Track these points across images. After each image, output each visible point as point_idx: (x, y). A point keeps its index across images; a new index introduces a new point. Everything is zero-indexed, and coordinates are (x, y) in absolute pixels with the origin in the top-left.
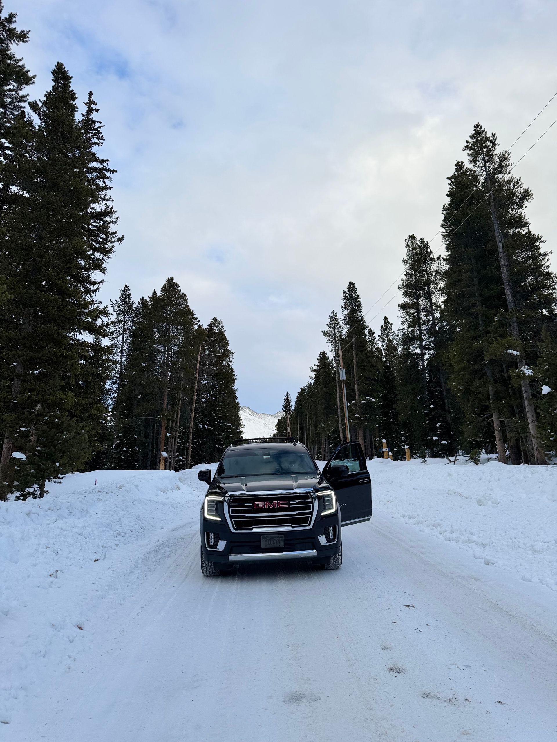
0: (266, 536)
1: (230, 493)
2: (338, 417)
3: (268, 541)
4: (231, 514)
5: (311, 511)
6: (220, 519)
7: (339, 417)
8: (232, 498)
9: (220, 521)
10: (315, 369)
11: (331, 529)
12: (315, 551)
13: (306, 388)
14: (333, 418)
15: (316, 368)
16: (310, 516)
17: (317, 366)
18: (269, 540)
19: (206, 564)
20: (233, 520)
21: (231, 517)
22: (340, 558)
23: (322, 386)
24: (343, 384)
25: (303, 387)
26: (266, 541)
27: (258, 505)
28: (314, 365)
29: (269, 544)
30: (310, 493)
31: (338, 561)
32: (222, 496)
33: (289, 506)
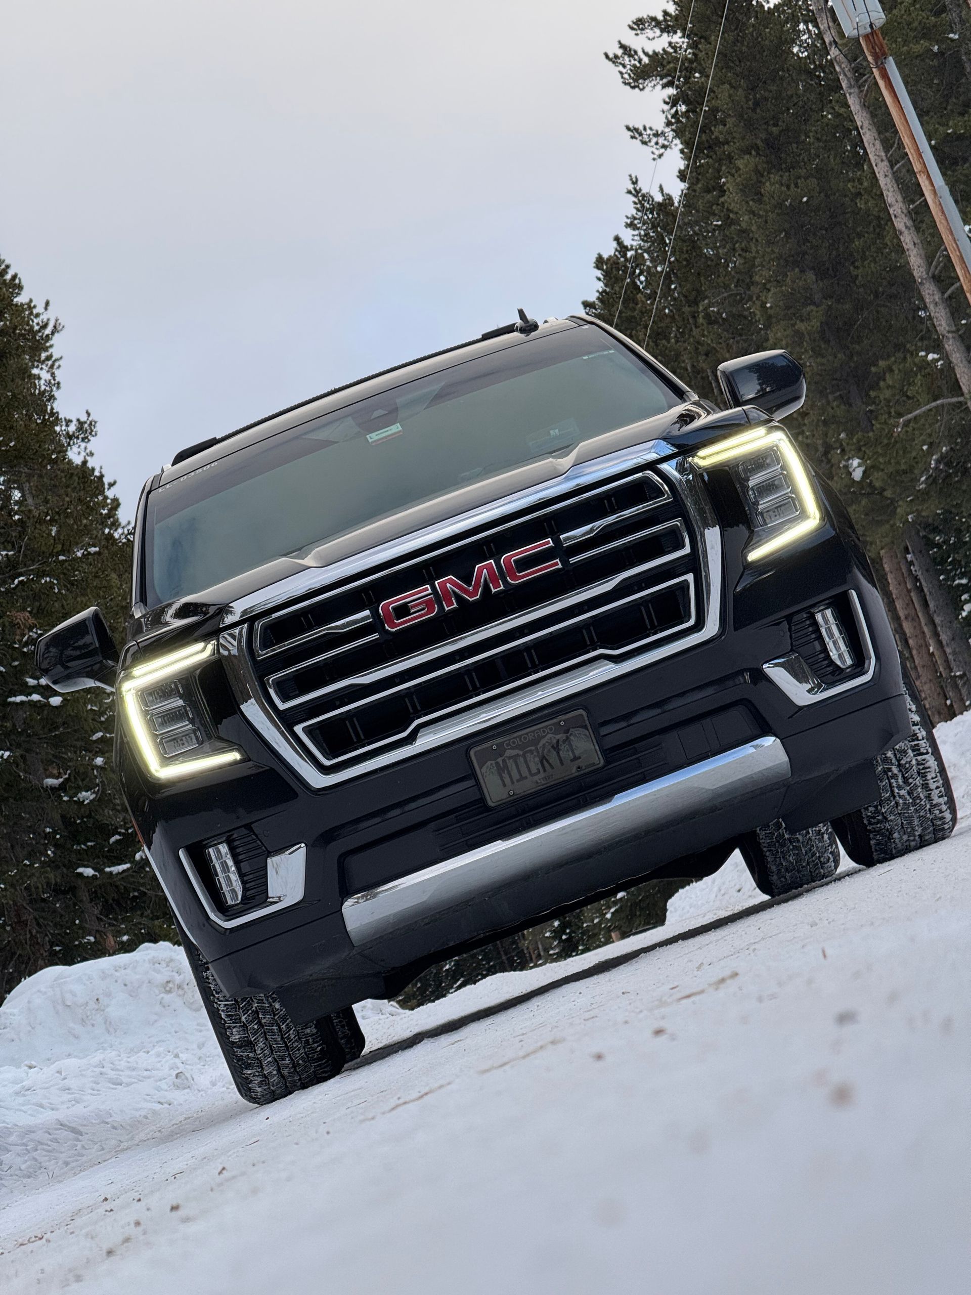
0: (493, 744)
1: (239, 607)
2: (946, 357)
3: (510, 763)
4: (282, 706)
5: (687, 550)
6: (234, 756)
7: (951, 346)
8: (258, 625)
9: (235, 763)
10: (654, 57)
11: (827, 619)
12: (769, 741)
13: (630, 238)
14: (908, 376)
15: (659, 42)
16: (690, 577)
17: (666, 25)
18: (515, 758)
19: (244, 1026)
20: (298, 729)
21: (287, 720)
22: (932, 762)
23: (745, 163)
24: (880, 57)
25: (609, 250)
26: (502, 770)
27: (402, 611)
28: (639, 25)
29: (522, 778)
30: (651, 466)
31: (926, 786)
32: (206, 638)
33: (565, 562)
